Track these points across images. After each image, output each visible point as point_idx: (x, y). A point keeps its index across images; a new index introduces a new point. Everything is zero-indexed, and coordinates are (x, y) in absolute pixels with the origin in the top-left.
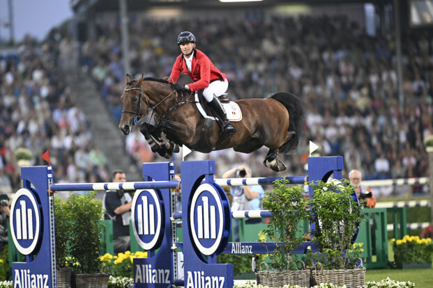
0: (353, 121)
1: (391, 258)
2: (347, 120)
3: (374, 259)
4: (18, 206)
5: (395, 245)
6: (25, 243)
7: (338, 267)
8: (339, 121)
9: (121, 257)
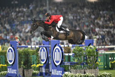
0: (107, 30)
1: (110, 67)
2: (106, 30)
3: (106, 67)
4: (9, 51)
5: (111, 63)
6: (11, 61)
7: (92, 69)
8: (104, 30)
9: (38, 65)
